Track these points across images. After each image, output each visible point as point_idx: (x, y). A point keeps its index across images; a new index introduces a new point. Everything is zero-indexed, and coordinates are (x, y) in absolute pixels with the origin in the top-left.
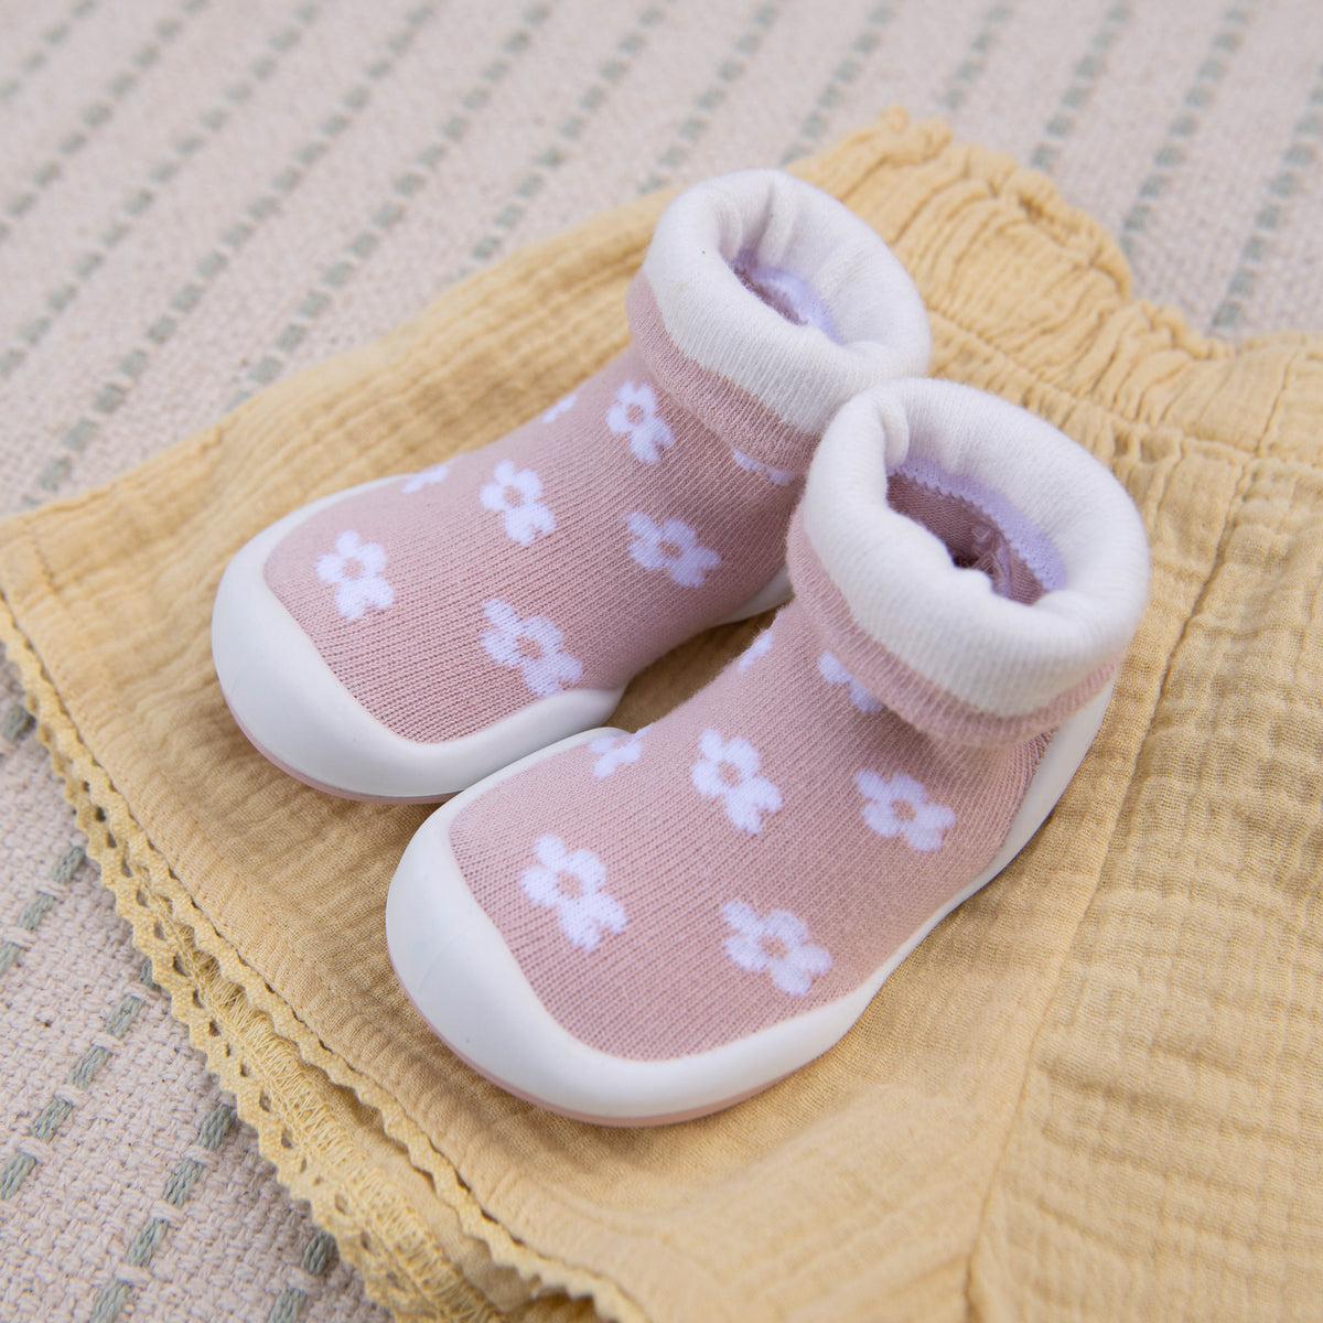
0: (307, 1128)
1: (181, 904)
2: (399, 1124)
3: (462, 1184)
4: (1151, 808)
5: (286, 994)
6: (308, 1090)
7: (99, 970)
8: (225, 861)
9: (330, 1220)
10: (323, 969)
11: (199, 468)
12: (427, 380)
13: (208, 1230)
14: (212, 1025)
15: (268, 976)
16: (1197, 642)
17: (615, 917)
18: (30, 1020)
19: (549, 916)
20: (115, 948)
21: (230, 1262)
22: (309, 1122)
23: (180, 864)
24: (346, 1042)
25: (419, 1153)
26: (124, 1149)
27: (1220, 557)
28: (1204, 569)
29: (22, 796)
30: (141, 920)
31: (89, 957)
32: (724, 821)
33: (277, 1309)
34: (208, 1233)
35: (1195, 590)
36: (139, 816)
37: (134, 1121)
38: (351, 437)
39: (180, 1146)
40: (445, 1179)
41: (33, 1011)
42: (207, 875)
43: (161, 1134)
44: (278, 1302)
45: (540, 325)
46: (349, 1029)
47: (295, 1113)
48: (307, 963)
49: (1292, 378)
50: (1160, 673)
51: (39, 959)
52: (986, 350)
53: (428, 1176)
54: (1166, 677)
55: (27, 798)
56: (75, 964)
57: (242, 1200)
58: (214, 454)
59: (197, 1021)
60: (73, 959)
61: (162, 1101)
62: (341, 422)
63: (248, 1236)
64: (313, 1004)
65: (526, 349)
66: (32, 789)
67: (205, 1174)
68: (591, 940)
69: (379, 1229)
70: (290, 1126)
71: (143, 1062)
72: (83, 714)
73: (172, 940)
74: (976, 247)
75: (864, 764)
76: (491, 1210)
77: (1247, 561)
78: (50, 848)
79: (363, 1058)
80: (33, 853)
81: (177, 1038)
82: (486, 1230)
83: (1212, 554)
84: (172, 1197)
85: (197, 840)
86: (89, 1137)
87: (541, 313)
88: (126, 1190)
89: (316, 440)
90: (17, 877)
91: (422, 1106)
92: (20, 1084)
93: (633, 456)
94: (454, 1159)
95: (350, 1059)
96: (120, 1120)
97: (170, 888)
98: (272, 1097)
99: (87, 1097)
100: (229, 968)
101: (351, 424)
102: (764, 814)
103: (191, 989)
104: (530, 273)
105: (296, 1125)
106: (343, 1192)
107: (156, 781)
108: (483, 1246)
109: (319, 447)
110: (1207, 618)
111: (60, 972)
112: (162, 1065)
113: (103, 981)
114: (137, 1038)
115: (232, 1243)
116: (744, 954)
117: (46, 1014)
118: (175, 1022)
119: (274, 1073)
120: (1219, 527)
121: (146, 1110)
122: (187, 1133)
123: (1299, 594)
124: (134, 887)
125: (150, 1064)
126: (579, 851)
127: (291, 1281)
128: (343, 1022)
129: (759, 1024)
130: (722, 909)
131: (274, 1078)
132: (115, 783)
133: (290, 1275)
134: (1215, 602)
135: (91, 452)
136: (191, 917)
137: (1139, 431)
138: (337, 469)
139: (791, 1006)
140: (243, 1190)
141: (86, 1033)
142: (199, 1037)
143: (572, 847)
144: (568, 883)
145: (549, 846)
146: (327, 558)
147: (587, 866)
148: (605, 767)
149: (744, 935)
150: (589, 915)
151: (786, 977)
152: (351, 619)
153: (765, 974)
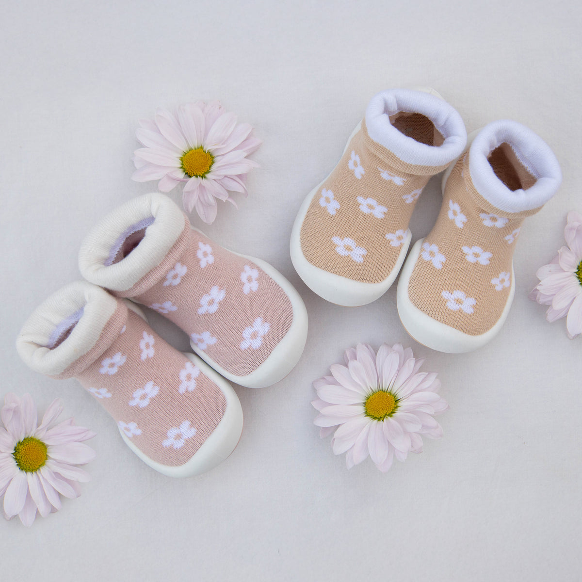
17: (258, 321)
19: (264, 338)
126: (244, 336)
130: (247, 294)
143: (243, 339)
144: (254, 336)
145: (244, 345)
146: (175, 446)
147: (247, 333)
148: (213, 341)
149: (250, 287)
150: (261, 327)
151: (255, 274)
152: (196, 430)
153: (257, 280)
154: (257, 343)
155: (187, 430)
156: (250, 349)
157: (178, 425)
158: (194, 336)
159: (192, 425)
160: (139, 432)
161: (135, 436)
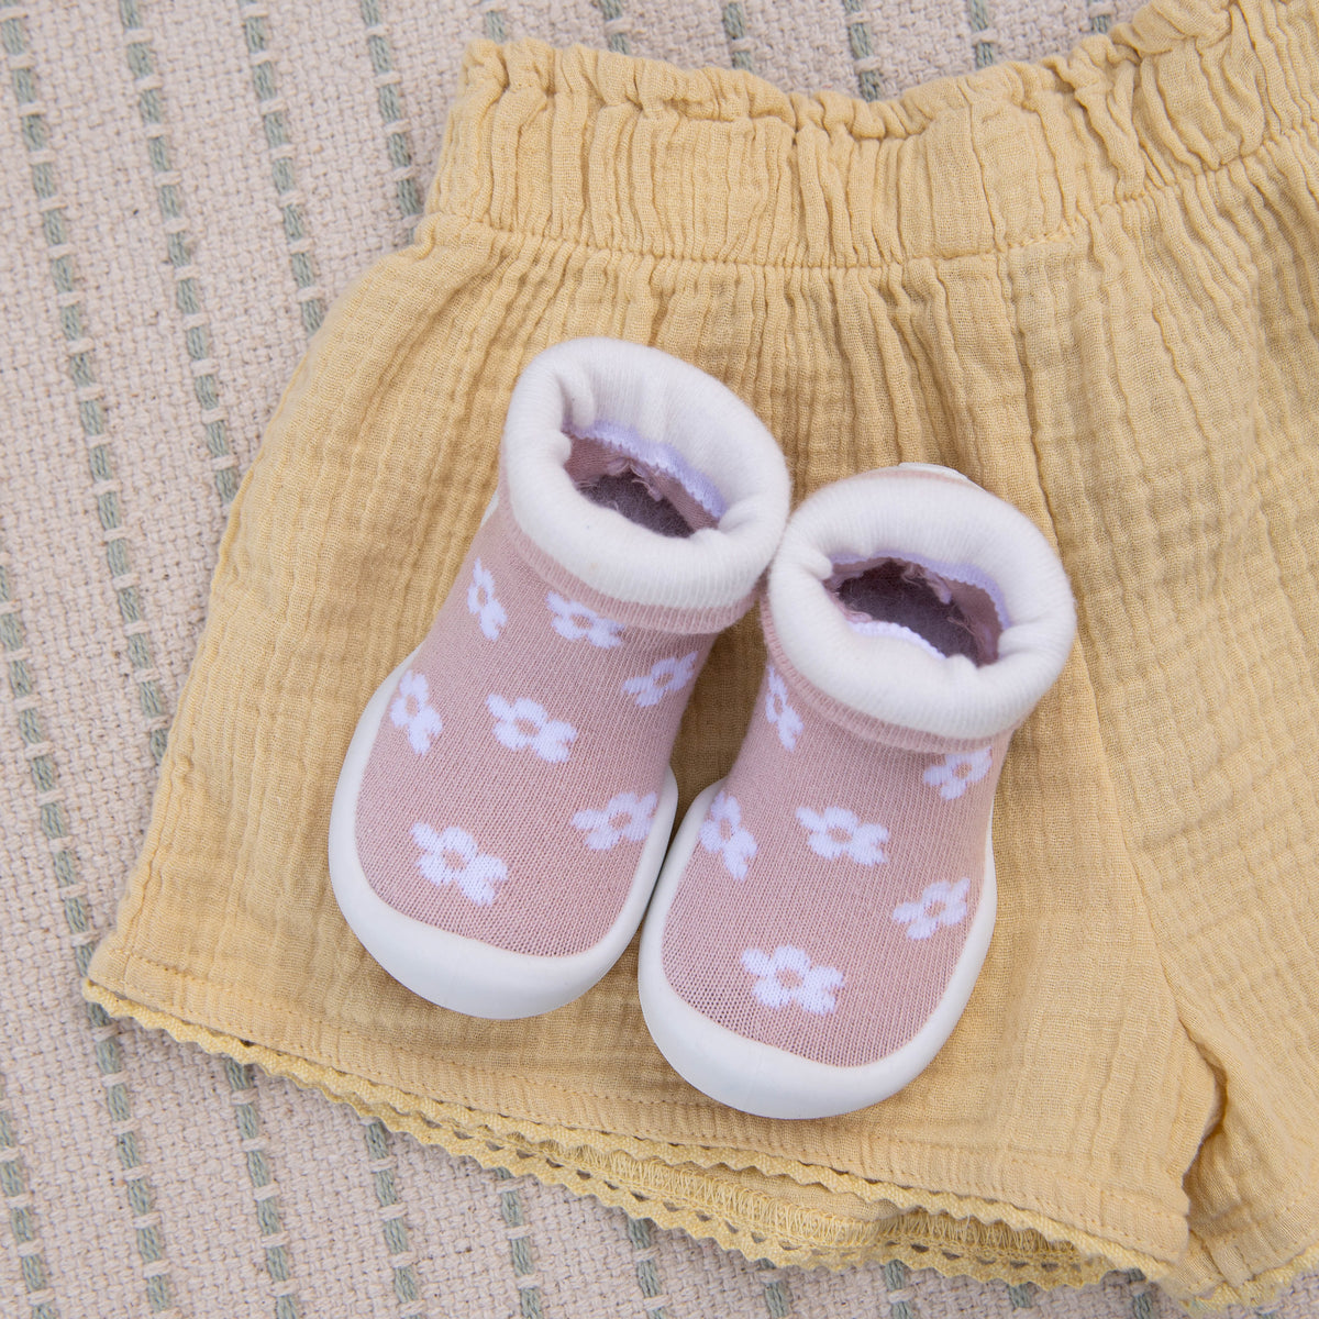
0: (709, 1202)
1: (495, 1123)
2: (772, 1166)
3: (840, 1173)
4: (1100, 620)
5: (620, 1130)
6: (691, 1180)
7: (466, 1190)
8: (499, 1074)
9: (787, 1260)
10: (626, 1093)
11: (198, 798)
12: (317, 606)
13: (690, 1292)
14: (580, 1174)
15: (598, 1127)
16: (1052, 458)
17: (833, 977)
18: (455, 1256)
19: (792, 1008)
20: (463, 1169)
21: (719, 1298)
22: (706, 1197)
23: (472, 1100)
24: (686, 1132)
25: (799, 1174)
26: (595, 1287)
27: (1027, 372)
28: (1020, 387)
29: (295, 1119)
30: (475, 1149)
31: (452, 1188)
32: (860, 868)
33: (771, 1301)
34: (691, 1293)
35: (1022, 408)
36: (412, 1089)
37: (583, 1265)
38: (296, 692)
39: (627, 1257)
40: (831, 1180)
41: (450, 1249)
42: (497, 1093)
43: (608, 1260)
44: (768, 1297)
45: (360, 483)
46: (681, 1122)
47: (694, 1199)
48: (613, 1097)
49: (983, 154)
50: (1042, 500)
51: (421, 1215)
52: (730, 271)
53: (819, 1184)
54: (1047, 501)
55: (299, 1118)
56: (447, 1199)
57: (693, 1258)
58: (197, 777)
59: (567, 1176)
60: (443, 1197)
61: (589, 1241)
62: (279, 688)
63: (716, 1276)
64: (644, 1121)
65: (366, 515)
66: (297, 1108)
67: (657, 1262)
68: (829, 1003)
69: (822, 1242)
70: (698, 1208)
71: (553, 1226)
72: (297, 1046)
73: (507, 1146)
74: (659, 176)
75: (923, 767)
76: (871, 1176)
77: (1048, 364)
78: (351, 1138)
79: (708, 1136)
80: (343, 1150)
81: (561, 1194)
82: (880, 1192)
83: (1018, 370)
84: (652, 1291)
85: (468, 1076)
86: (566, 1295)
87: (352, 473)
88: (619, 1308)
89: (273, 716)
90: (349, 1175)
91: (776, 1144)
92: (489, 1299)
93: (600, 648)
94: (825, 1162)
95: (701, 1142)
96: (574, 1270)
97: (478, 1119)
98: (672, 1201)
99: (540, 1274)
100: (566, 1140)
101: (287, 683)
102: (882, 846)
103: (544, 1161)
104: (317, 449)
105: (702, 1205)
106: (781, 1238)
107: (402, 1057)
108: (885, 1203)
109: (280, 719)
110: (1047, 433)
111: (443, 1212)
112: (567, 1218)
113: (476, 1196)
114: (536, 1214)
115: (711, 1286)
116: (922, 929)
117: (462, 1244)
118: (550, 1188)
119: (660, 1186)
120: (1012, 345)
121: (585, 1254)
122: (624, 1248)
123: (1106, 384)
124: (451, 1133)
125: (559, 1223)
126: (777, 950)
127: (766, 1281)
128: (673, 1122)
129: (954, 955)
130: (893, 919)
131: (663, 1189)
132: (373, 1080)
133: (760, 1278)
134: (1045, 414)
135: (78, 828)
136: (511, 1127)
137: (896, 275)
138: (306, 723)
139: (965, 925)
140: (689, 1252)
141: (497, 1237)
142: (577, 1188)
143: (770, 950)
144: (788, 978)
145: (753, 960)
146: (425, 862)
147: (791, 957)
148: (736, 866)
149: (915, 920)
150: (817, 989)
151: (952, 916)
152: (490, 902)
153: (941, 928)
154: (769, 994)
155: (481, 876)
156: (749, 979)
157: (485, 847)
158: (730, 808)
159: (498, 885)
160: (420, 743)
161: (402, 735)
